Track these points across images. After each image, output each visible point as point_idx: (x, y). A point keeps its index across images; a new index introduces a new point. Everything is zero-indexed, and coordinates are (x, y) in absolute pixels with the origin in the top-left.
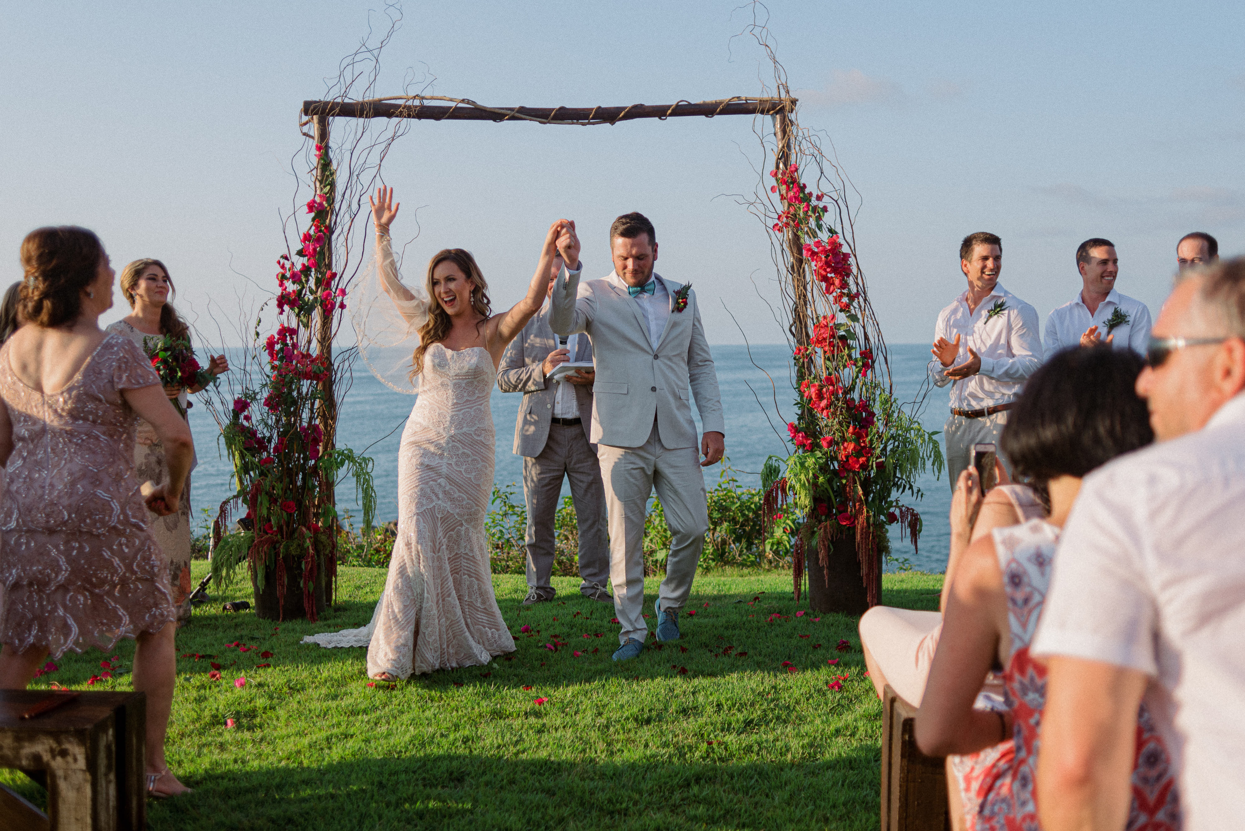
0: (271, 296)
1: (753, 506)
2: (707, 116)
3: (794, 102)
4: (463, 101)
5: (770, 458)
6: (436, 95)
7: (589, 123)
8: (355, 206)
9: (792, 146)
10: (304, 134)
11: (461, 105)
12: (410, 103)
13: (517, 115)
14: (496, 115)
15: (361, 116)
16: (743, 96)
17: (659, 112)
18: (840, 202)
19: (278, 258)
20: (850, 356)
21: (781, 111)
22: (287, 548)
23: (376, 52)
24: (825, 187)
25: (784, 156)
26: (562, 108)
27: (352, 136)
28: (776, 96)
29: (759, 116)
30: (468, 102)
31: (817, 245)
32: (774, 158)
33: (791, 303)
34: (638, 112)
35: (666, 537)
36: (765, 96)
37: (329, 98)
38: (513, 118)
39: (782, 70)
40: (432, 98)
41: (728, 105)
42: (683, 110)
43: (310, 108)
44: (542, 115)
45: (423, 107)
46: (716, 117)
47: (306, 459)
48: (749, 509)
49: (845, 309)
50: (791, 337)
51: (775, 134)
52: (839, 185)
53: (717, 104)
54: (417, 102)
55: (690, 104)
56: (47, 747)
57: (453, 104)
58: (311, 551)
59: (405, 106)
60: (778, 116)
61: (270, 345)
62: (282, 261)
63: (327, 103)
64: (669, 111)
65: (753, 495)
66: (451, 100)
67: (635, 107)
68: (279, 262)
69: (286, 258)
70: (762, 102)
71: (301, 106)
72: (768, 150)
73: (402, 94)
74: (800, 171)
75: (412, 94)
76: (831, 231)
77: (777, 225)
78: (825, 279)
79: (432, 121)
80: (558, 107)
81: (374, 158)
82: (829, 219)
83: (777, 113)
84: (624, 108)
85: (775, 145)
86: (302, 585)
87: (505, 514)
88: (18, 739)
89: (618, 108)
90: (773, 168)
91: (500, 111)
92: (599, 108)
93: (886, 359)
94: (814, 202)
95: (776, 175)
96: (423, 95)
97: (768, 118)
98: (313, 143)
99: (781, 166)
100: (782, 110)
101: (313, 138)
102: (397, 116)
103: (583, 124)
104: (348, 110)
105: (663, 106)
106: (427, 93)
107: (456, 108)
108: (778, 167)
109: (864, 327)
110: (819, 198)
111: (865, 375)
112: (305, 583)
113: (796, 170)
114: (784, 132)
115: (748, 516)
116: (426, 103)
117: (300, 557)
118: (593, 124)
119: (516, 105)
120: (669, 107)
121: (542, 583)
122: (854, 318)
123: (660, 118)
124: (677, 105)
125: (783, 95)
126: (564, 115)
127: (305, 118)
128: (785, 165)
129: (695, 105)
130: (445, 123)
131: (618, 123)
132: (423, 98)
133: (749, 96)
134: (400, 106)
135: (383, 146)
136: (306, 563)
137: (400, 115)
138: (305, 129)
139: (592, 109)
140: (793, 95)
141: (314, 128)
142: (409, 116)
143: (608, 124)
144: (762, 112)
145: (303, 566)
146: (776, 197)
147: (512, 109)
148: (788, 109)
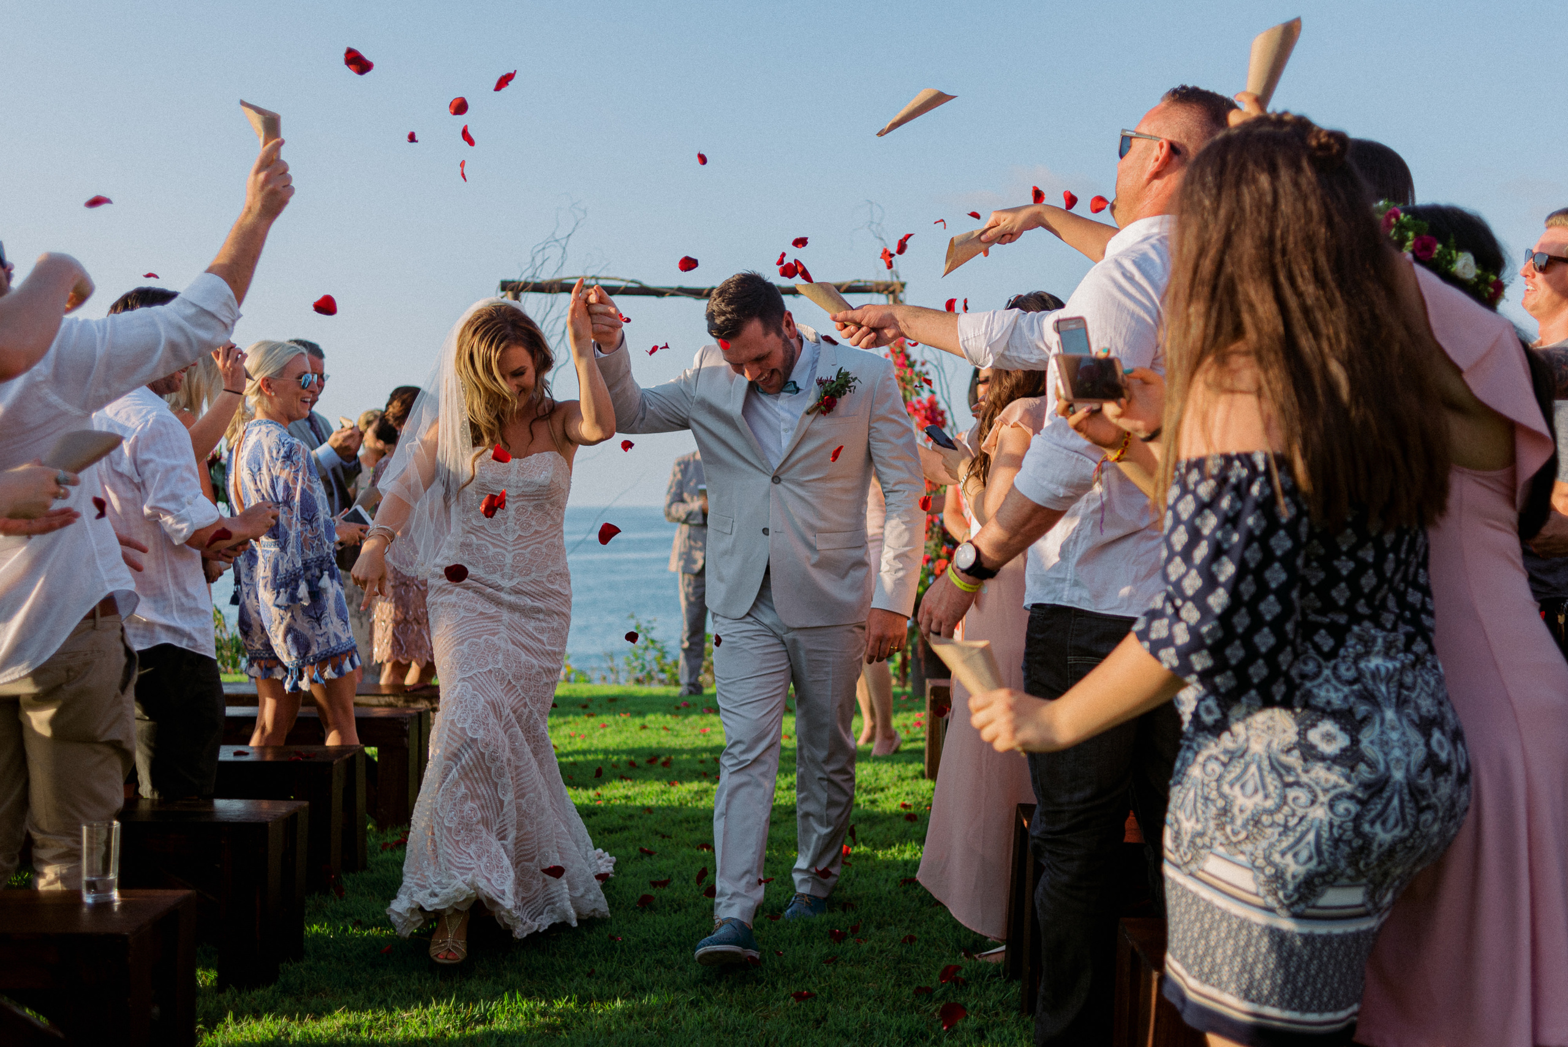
3: (903, 285)
4: (633, 281)
6: (611, 275)
11: (630, 284)
14: (659, 293)
15: (550, 292)
16: (862, 279)
21: (893, 292)
23: (563, 242)
28: (889, 280)
29: (880, 294)
30: (636, 282)
31: (919, 402)
36: (881, 280)
37: (523, 279)
38: (673, 295)
40: (606, 278)
41: (850, 286)
43: (506, 286)
44: (697, 293)
57: (623, 284)
60: (891, 296)
63: (521, 282)
66: (623, 280)
70: (878, 284)
71: (498, 284)
75: (590, 274)
76: (930, 391)
83: (890, 293)
87: (646, 648)
88: (406, 701)
91: (662, 290)
94: (917, 368)
96: (600, 275)
97: (883, 296)
104: (538, 288)
106: (602, 274)
107: (626, 287)
110: (923, 364)
119: (675, 285)
121: (693, 680)
125: (894, 280)
132: (597, 278)
133: (867, 279)
140: (902, 279)
144: (878, 292)
147: (672, 289)
148: (898, 291)
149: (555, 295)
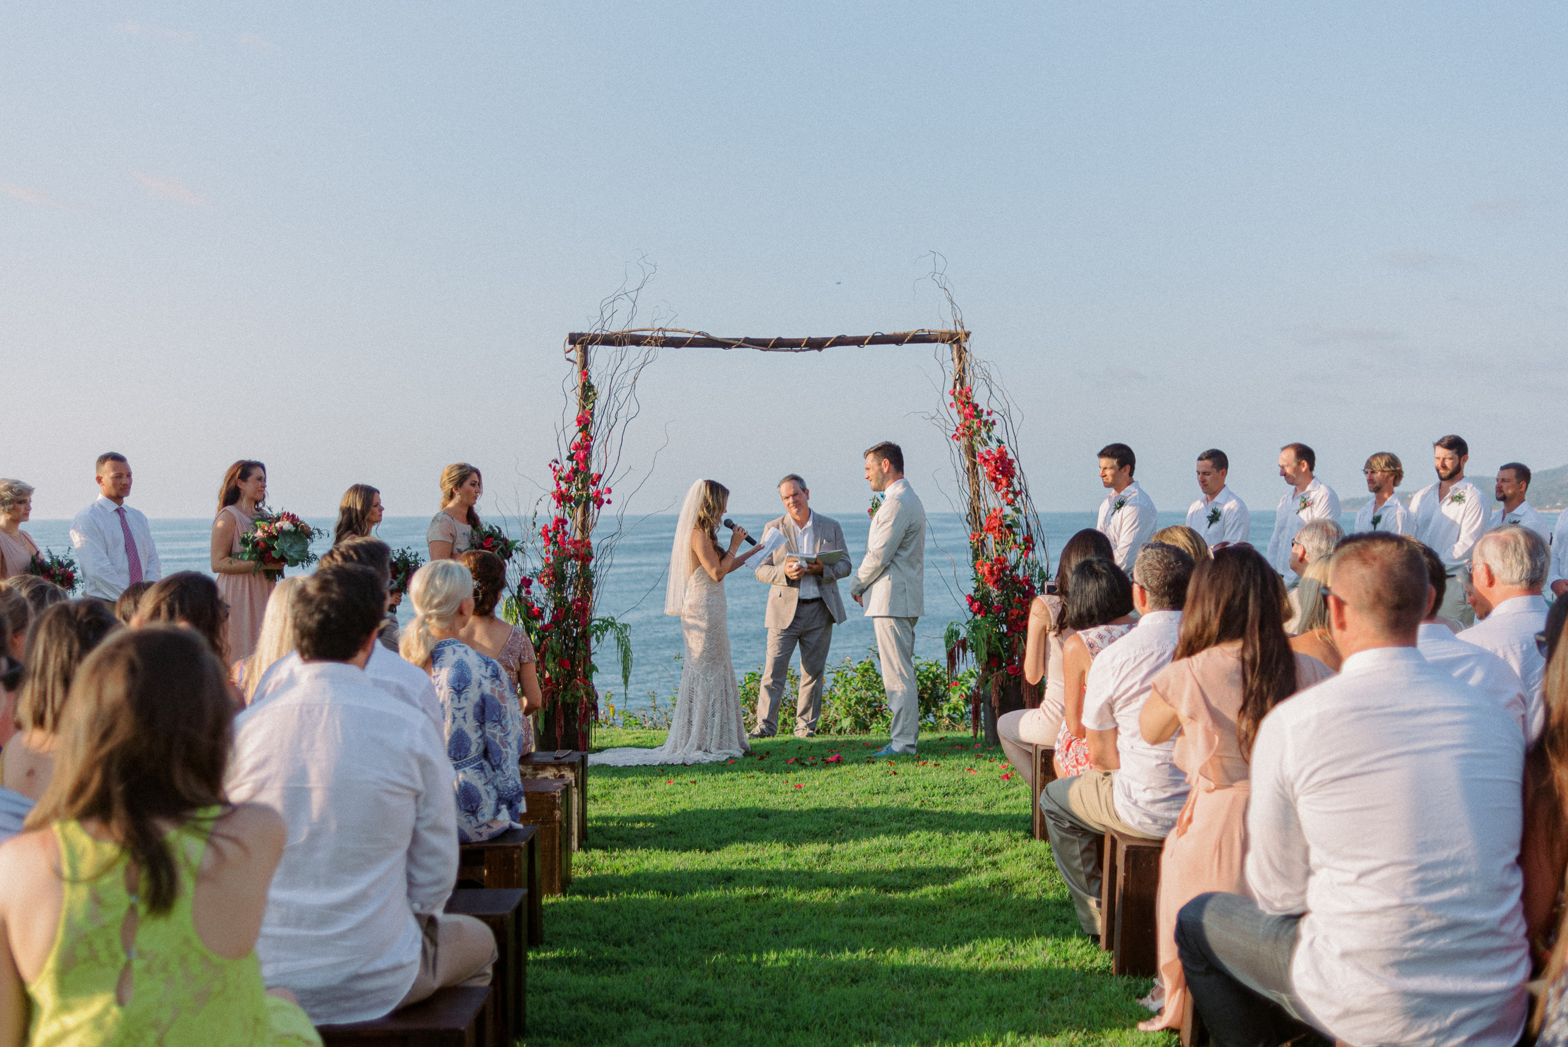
0: (546, 492)
1: (931, 675)
2: (897, 344)
3: (967, 335)
4: (699, 333)
5: (952, 623)
6: (679, 328)
7: (801, 350)
8: (613, 420)
9: (967, 371)
10: (568, 360)
11: (697, 336)
12: (655, 335)
13: (743, 344)
14: (725, 344)
15: (620, 345)
16: (926, 329)
17: (858, 341)
18: (1005, 417)
19: (550, 462)
20: (1015, 541)
22: (564, 697)
23: (633, 295)
24: (994, 405)
25: (961, 380)
26: (779, 339)
28: (953, 330)
29: (940, 345)
30: (703, 334)
31: (989, 452)
32: (953, 380)
33: (967, 498)
34: (841, 341)
35: (850, 706)
36: (945, 329)
37: (592, 332)
38: (739, 346)
39: (958, 311)
40: (673, 331)
41: (914, 336)
42: (877, 340)
43: (574, 339)
44: (762, 344)
45: (666, 338)
46: (904, 345)
48: (927, 678)
49: (1011, 503)
50: (967, 525)
51: (953, 360)
52: (1005, 406)
53: (905, 335)
54: (660, 334)
55: (883, 335)
56: (552, 773)
57: (691, 336)
58: (585, 699)
59: (652, 337)
60: (955, 346)
61: (545, 532)
62: (553, 464)
63: (589, 334)
64: (867, 341)
65: (931, 666)
66: (688, 332)
67: (839, 337)
68: (550, 465)
69: (557, 462)
70: (942, 334)
71: (566, 337)
72: (947, 373)
73: (648, 326)
74: (973, 391)
75: (656, 326)
76: (998, 441)
77: (955, 435)
78: (994, 479)
79: (673, 349)
80: (776, 337)
81: (629, 380)
82: (997, 432)
83: (954, 343)
84: (831, 338)
85: (952, 367)
86: (577, 727)
89: (825, 338)
90: (951, 387)
91: (727, 341)
92: (809, 338)
93: (1043, 543)
94: (985, 417)
95: (953, 394)
96: (666, 327)
97: (947, 346)
98: (577, 368)
99: (958, 387)
100: (958, 341)
101: (575, 363)
102: (645, 345)
103: (796, 351)
104: (609, 340)
105: (862, 337)
106: (670, 327)
107: (693, 338)
108: (955, 387)
109: (1026, 518)
110: (989, 414)
111: (1027, 556)
112: (580, 726)
113: (971, 390)
114: (960, 359)
115: (926, 684)
116: (669, 334)
117: (575, 706)
118: (804, 351)
119: (742, 336)
120: (866, 338)
122: (1018, 511)
123: (859, 347)
124: (873, 336)
125: (959, 329)
126: (780, 344)
127: (569, 347)
128: (961, 385)
129: (887, 336)
130: (684, 351)
131: (824, 350)
132: (665, 330)
133: (932, 329)
134: (647, 337)
135: (635, 371)
136: (580, 709)
137: (649, 344)
138: (569, 356)
139: (804, 339)
140: (966, 330)
141: (576, 354)
142: (657, 346)
143: (816, 351)
144: (943, 342)
145: (578, 711)
146: (954, 411)
147: (738, 340)
148: (963, 340)
149: (625, 348)
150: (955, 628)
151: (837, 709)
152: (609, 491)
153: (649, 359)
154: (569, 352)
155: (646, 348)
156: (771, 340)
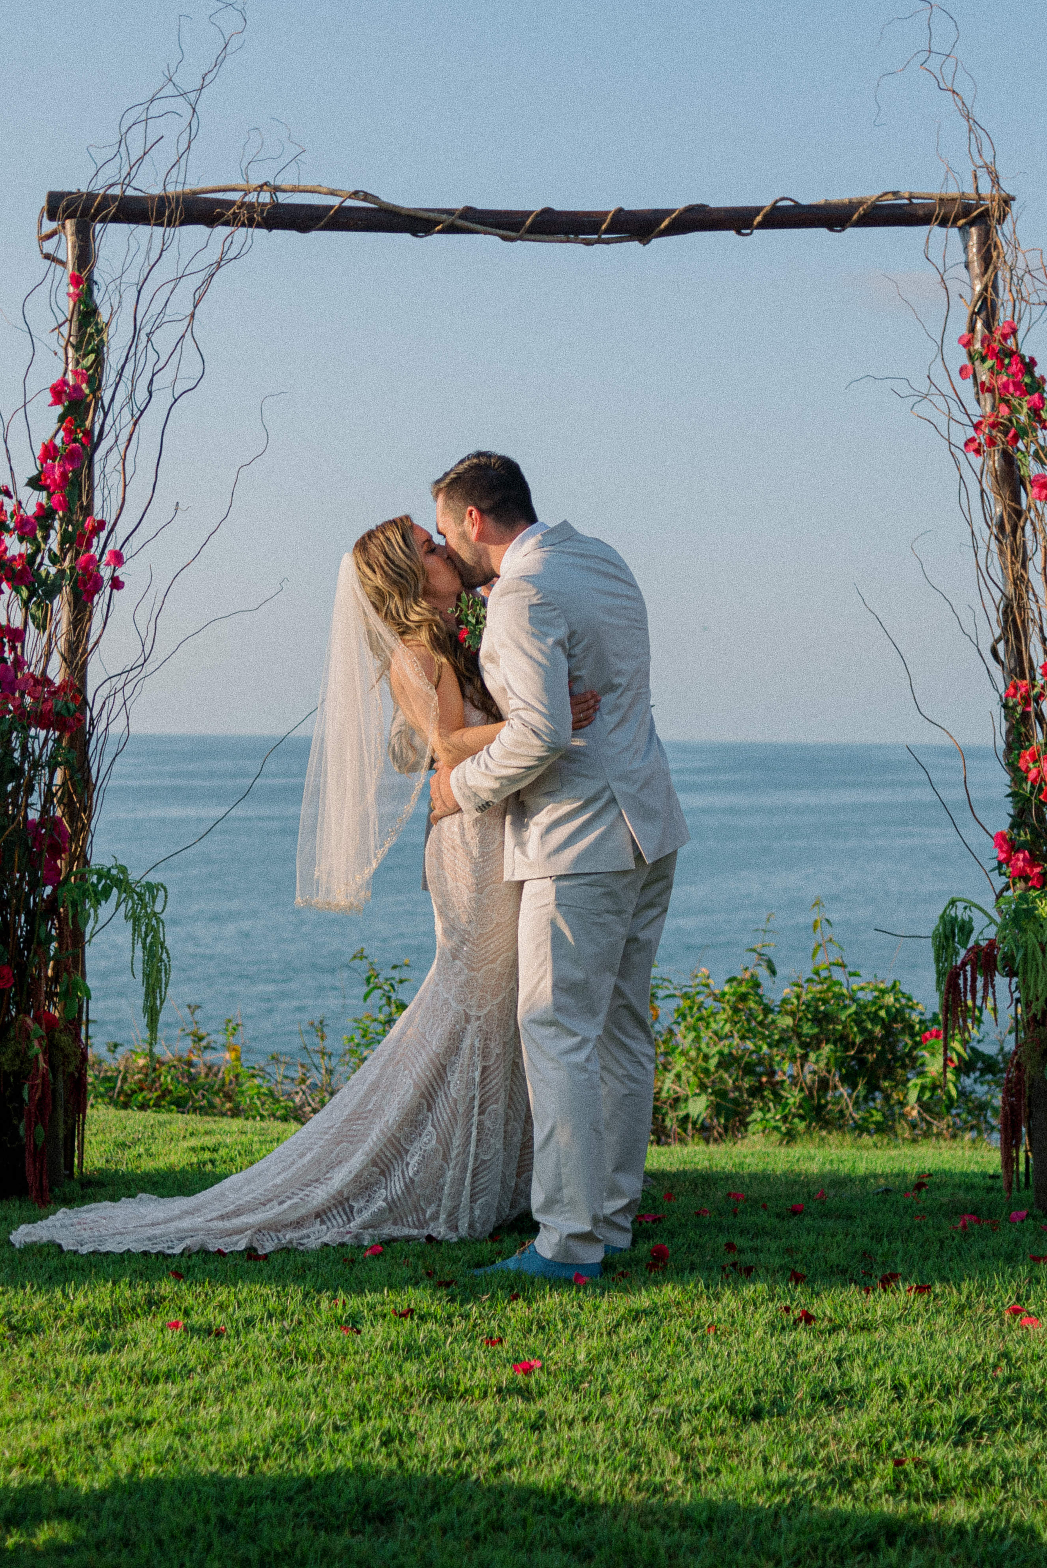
1: (882, 1013)
2: (831, 229)
3: (1007, 201)
4: (355, 194)
5: (953, 903)
6: (305, 182)
7: (599, 241)
8: (141, 395)
9: (1001, 289)
10: (47, 257)
11: (350, 203)
12: (252, 198)
13: (460, 222)
14: (419, 223)
15: (158, 222)
16: (905, 190)
17: (739, 220)
21: (982, 219)
23: (192, 96)
25: (988, 310)
26: (547, 211)
27: (140, 258)
28: (970, 190)
29: (937, 231)
30: (366, 197)
32: (967, 312)
33: (998, 595)
34: (697, 219)
35: (706, 1071)
36: (953, 191)
37: (98, 186)
38: (452, 229)
39: (985, 140)
40: (295, 190)
41: (875, 207)
42: (785, 217)
43: (59, 206)
44: (508, 224)
45: (276, 206)
46: (850, 231)
47: (36, 886)
48: (875, 1018)
51: (967, 267)
53: (852, 206)
54: (265, 197)
55: (797, 205)
57: (335, 201)
58: (42, 1064)
59: (243, 204)
60: (974, 230)
63: (91, 196)
64: (759, 219)
65: (883, 992)
66: (333, 193)
67: (690, 209)
70: (944, 201)
71: (43, 202)
72: (954, 298)
73: (237, 181)
74: (1020, 335)
75: (255, 182)
77: (972, 440)
79: (294, 234)
80: (538, 208)
81: (182, 303)
83: (971, 224)
84: (668, 212)
85: (968, 285)
86: (22, 1132)
89: (656, 211)
90: (964, 330)
91: (426, 215)
92: (621, 210)
95: (968, 344)
96: (278, 183)
98: (63, 276)
99: (979, 325)
100: (984, 216)
101: (63, 263)
102: (226, 223)
103: (588, 243)
104: (134, 212)
105: (746, 208)
106: (282, 181)
107: (341, 209)
108: (972, 329)
112: (28, 1128)
113: (1014, 332)
114: (987, 260)
115: (871, 1032)
116: (283, 198)
117: (20, 1077)
118: (607, 242)
119: (458, 204)
120: (758, 210)
123: (739, 233)
124: (774, 208)
125: (986, 188)
126: (551, 225)
127: (49, 226)
128: (988, 325)
129: (811, 207)
131: (654, 242)
132: (277, 189)
133: (917, 189)
134: (231, 203)
135: (202, 276)
136: (32, 1087)
137: (233, 221)
138: (49, 246)
139: (607, 213)
140: (1008, 187)
141: (65, 245)
142: (250, 223)
143: (635, 245)
144: (943, 223)
145: (26, 1096)
146: (967, 388)
147: (449, 212)
148: (995, 214)
150: (959, 912)
151: (678, 1076)
152: (118, 558)
153: (231, 255)
154: (49, 236)
155: (227, 230)
156: (528, 214)
